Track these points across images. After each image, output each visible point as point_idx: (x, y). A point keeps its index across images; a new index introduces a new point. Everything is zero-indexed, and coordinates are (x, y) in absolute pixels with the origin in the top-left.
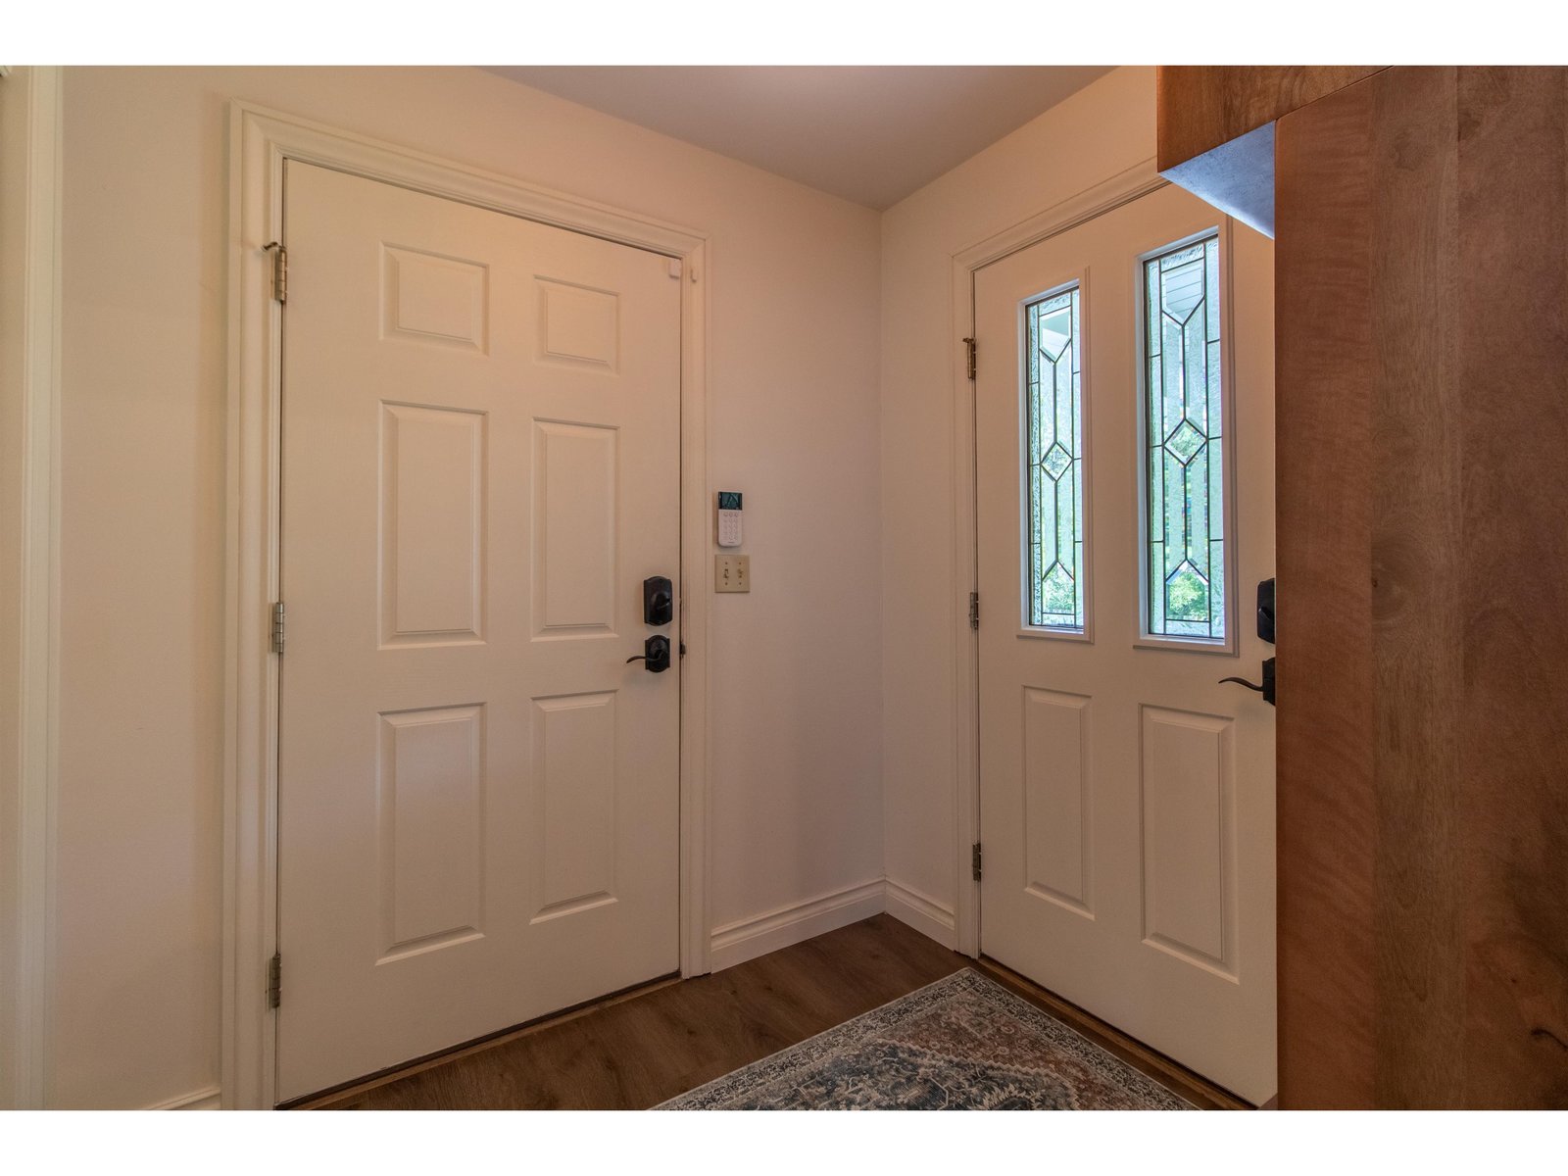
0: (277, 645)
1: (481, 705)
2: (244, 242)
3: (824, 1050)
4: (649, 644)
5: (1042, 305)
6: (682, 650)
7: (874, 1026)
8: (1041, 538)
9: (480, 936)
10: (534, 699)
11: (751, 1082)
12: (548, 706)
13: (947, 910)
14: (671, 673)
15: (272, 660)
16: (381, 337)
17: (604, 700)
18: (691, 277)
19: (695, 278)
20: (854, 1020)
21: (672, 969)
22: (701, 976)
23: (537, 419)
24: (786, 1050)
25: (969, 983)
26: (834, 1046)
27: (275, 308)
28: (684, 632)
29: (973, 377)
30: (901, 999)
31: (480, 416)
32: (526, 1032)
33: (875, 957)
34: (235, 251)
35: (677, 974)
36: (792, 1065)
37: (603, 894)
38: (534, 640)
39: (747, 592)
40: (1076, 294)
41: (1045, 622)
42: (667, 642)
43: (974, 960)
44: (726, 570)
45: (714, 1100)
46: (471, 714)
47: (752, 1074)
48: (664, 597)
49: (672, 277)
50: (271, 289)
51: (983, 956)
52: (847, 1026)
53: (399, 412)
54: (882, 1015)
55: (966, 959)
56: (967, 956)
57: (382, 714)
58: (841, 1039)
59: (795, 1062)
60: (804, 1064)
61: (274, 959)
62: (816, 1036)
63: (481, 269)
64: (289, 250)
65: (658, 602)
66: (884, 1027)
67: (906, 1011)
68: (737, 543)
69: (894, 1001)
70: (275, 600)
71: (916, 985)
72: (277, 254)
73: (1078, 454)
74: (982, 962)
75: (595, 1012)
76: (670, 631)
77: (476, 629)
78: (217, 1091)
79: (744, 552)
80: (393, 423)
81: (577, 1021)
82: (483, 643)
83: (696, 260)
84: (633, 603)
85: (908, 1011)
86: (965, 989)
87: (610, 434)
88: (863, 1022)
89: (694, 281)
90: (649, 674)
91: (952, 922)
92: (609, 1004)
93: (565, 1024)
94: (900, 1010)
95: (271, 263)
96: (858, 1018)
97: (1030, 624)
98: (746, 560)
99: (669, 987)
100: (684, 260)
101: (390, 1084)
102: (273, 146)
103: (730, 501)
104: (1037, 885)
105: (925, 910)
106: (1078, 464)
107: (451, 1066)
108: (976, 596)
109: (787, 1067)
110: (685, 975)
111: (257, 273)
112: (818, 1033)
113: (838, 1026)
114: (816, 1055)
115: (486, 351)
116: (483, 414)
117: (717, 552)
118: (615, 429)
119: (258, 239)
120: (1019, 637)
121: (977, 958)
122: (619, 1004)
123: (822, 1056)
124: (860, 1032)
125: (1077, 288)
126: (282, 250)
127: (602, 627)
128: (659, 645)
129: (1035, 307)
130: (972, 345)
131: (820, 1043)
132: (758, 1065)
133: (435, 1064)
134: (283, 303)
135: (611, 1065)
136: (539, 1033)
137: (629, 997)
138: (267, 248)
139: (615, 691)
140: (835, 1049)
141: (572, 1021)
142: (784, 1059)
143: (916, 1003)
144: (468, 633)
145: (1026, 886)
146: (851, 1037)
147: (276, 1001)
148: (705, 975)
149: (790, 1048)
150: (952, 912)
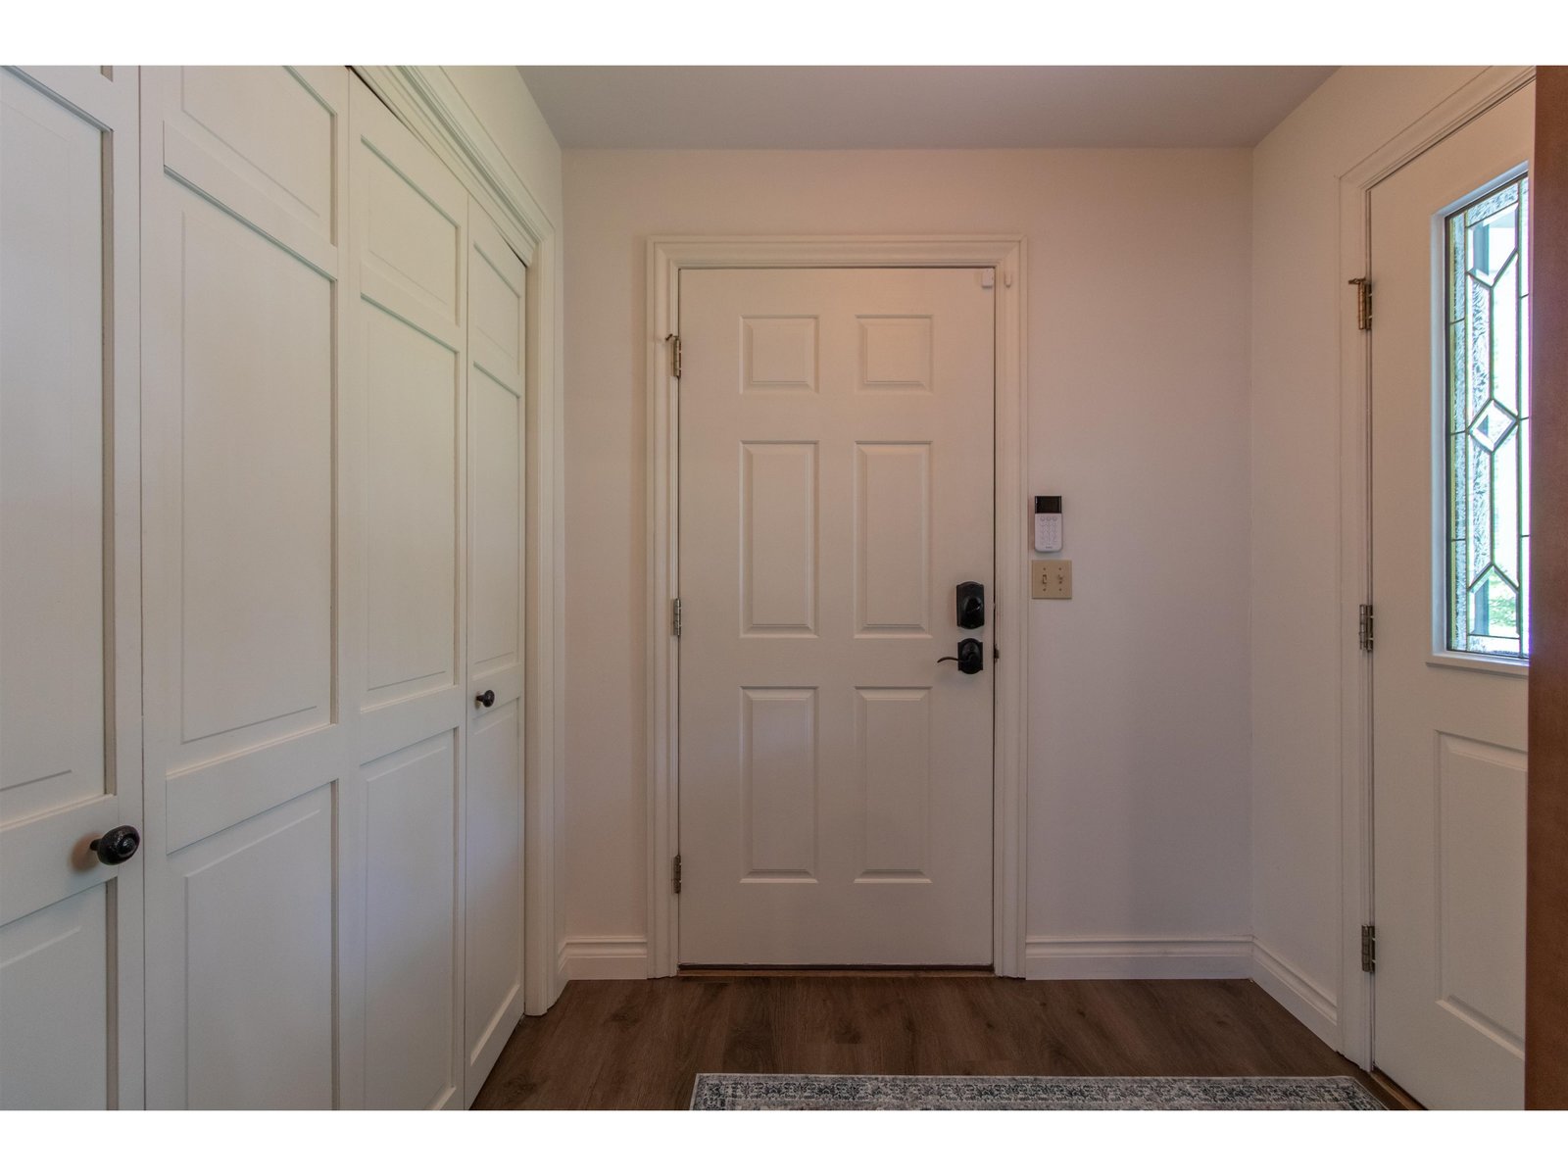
0: (677, 631)
1: (815, 688)
2: (655, 338)
3: (1123, 1095)
4: (961, 646)
5: (1471, 212)
6: (996, 655)
7: (1193, 1094)
8: (1466, 531)
9: (814, 881)
10: (858, 688)
11: (1033, 1093)
12: (868, 695)
13: (1330, 999)
14: (983, 676)
15: (673, 640)
16: (741, 391)
17: (918, 695)
18: (1005, 282)
19: (1008, 283)
20: (1169, 1078)
21: (987, 962)
22: (1014, 979)
23: (858, 443)
24: (1080, 1078)
25: (1345, 1095)
26: (1136, 1095)
27: (674, 382)
28: (997, 639)
29: (1367, 326)
30: (1239, 1078)
31: (813, 446)
32: (851, 974)
33: (1221, 1023)
34: (650, 344)
35: (990, 968)
36: (1082, 1094)
37: (917, 873)
38: (857, 636)
39: (1070, 598)
40: (1525, 184)
41: (1472, 648)
42: (980, 645)
43: (1365, 1072)
44: (1045, 576)
45: (992, 1094)
46: (807, 695)
47: (1037, 1087)
48: (976, 601)
49: (986, 287)
50: (671, 367)
51: (1376, 1070)
52: (1159, 1082)
53: (752, 448)
54: (1207, 1086)
55: (1351, 1067)
56: (1356, 1065)
57: (744, 688)
58: (1147, 1092)
59: (1086, 1093)
60: (1096, 1099)
61: (676, 858)
62: (1119, 1078)
63: (811, 320)
64: (682, 338)
65: (971, 606)
66: (1206, 1100)
67: (1241, 1093)
68: (1056, 547)
69: (1230, 1078)
70: (675, 597)
71: (1265, 1070)
72: (675, 342)
73: (1525, 412)
74: (1375, 1077)
75: (910, 978)
76: (983, 635)
77: (810, 624)
78: (645, 941)
79: (1064, 557)
80: (749, 457)
81: (893, 980)
82: (816, 637)
83: (1010, 264)
84: (946, 606)
85: (1243, 1094)
86: (1336, 1100)
87: (923, 449)
88: (1181, 1084)
89: (1008, 286)
90: (961, 674)
91: (1334, 1016)
92: (923, 974)
93: (882, 979)
94: (1233, 1090)
95: (671, 349)
96: (1175, 1078)
97: (1449, 648)
98: (1067, 565)
99: (981, 978)
100: (998, 268)
101: (750, 978)
102: (671, 263)
103: (1048, 505)
104: (1453, 999)
105: (1300, 991)
106: (1525, 425)
107: (792, 980)
108: (1369, 610)
109: (1076, 1094)
110: (998, 972)
111: (662, 357)
112: (1121, 1075)
113: (1148, 1078)
114: (1111, 1096)
115: (817, 389)
116: (815, 443)
117: (1035, 557)
118: (929, 443)
119: (663, 335)
120: (1429, 665)
121: (1368, 1071)
122: (933, 978)
123: (1119, 1099)
124: (1173, 1093)
125: (1525, 175)
126: (677, 338)
127: (917, 628)
128: (972, 648)
129: (1461, 215)
130: (1366, 287)
131: (1121, 1086)
132: (1045, 1080)
133: (781, 974)
134: (679, 378)
135: (910, 1026)
136: (862, 978)
137: (942, 975)
138: (667, 339)
139: (928, 688)
140: (1136, 1098)
141: (890, 978)
142: (1075, 1085)
143: (1259, 1091)
144: (803, 628)
145: (1440, 999)
146: (1160, 1094)
147: (678, 890)
148: (1018, 979)
149: (1085, 1078)
150: (1334, 1003)
